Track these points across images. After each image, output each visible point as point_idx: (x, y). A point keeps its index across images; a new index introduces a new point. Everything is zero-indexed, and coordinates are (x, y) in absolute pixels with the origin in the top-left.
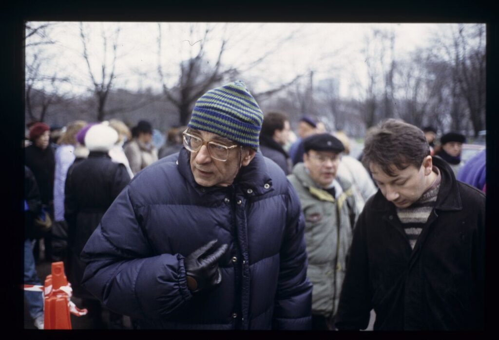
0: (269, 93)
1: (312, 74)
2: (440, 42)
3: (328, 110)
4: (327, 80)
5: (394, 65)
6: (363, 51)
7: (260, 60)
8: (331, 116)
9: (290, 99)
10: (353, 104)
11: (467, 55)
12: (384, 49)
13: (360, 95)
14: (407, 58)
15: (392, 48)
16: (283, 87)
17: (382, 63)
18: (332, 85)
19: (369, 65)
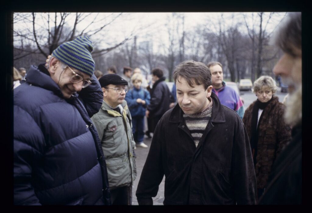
0: (108, 50)
1: (135, 38)
2: (210, 21)
3: (146, 61)
4: (144, 42)
5: (184, 34)
6: (166, 25)
7: (102, 28)
8: (148, 65)
9: (122, 54)
10: (161, 58)
11: (226, 30)
12: (178, 24)
13: (165, 52)
14: (192, 30)
15: (183, 23)
16: (117, 46)
17: (177, 32)
18: (148, 46)
19: (170, 34)
